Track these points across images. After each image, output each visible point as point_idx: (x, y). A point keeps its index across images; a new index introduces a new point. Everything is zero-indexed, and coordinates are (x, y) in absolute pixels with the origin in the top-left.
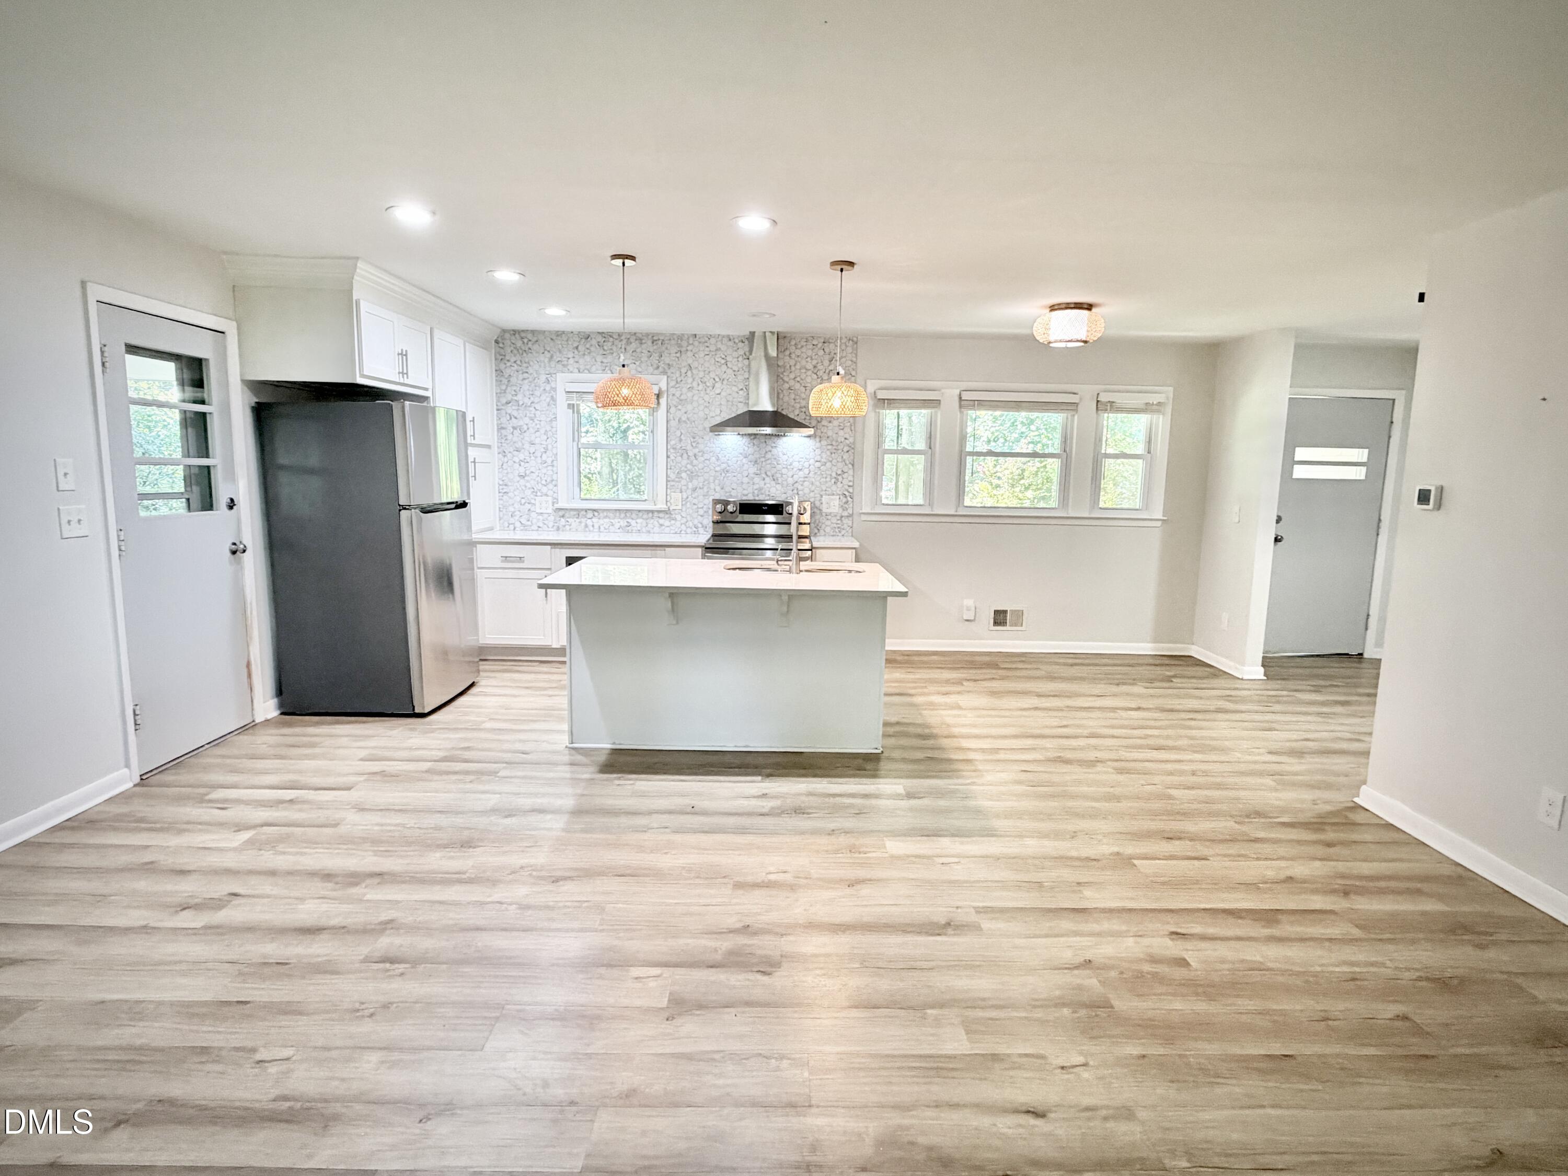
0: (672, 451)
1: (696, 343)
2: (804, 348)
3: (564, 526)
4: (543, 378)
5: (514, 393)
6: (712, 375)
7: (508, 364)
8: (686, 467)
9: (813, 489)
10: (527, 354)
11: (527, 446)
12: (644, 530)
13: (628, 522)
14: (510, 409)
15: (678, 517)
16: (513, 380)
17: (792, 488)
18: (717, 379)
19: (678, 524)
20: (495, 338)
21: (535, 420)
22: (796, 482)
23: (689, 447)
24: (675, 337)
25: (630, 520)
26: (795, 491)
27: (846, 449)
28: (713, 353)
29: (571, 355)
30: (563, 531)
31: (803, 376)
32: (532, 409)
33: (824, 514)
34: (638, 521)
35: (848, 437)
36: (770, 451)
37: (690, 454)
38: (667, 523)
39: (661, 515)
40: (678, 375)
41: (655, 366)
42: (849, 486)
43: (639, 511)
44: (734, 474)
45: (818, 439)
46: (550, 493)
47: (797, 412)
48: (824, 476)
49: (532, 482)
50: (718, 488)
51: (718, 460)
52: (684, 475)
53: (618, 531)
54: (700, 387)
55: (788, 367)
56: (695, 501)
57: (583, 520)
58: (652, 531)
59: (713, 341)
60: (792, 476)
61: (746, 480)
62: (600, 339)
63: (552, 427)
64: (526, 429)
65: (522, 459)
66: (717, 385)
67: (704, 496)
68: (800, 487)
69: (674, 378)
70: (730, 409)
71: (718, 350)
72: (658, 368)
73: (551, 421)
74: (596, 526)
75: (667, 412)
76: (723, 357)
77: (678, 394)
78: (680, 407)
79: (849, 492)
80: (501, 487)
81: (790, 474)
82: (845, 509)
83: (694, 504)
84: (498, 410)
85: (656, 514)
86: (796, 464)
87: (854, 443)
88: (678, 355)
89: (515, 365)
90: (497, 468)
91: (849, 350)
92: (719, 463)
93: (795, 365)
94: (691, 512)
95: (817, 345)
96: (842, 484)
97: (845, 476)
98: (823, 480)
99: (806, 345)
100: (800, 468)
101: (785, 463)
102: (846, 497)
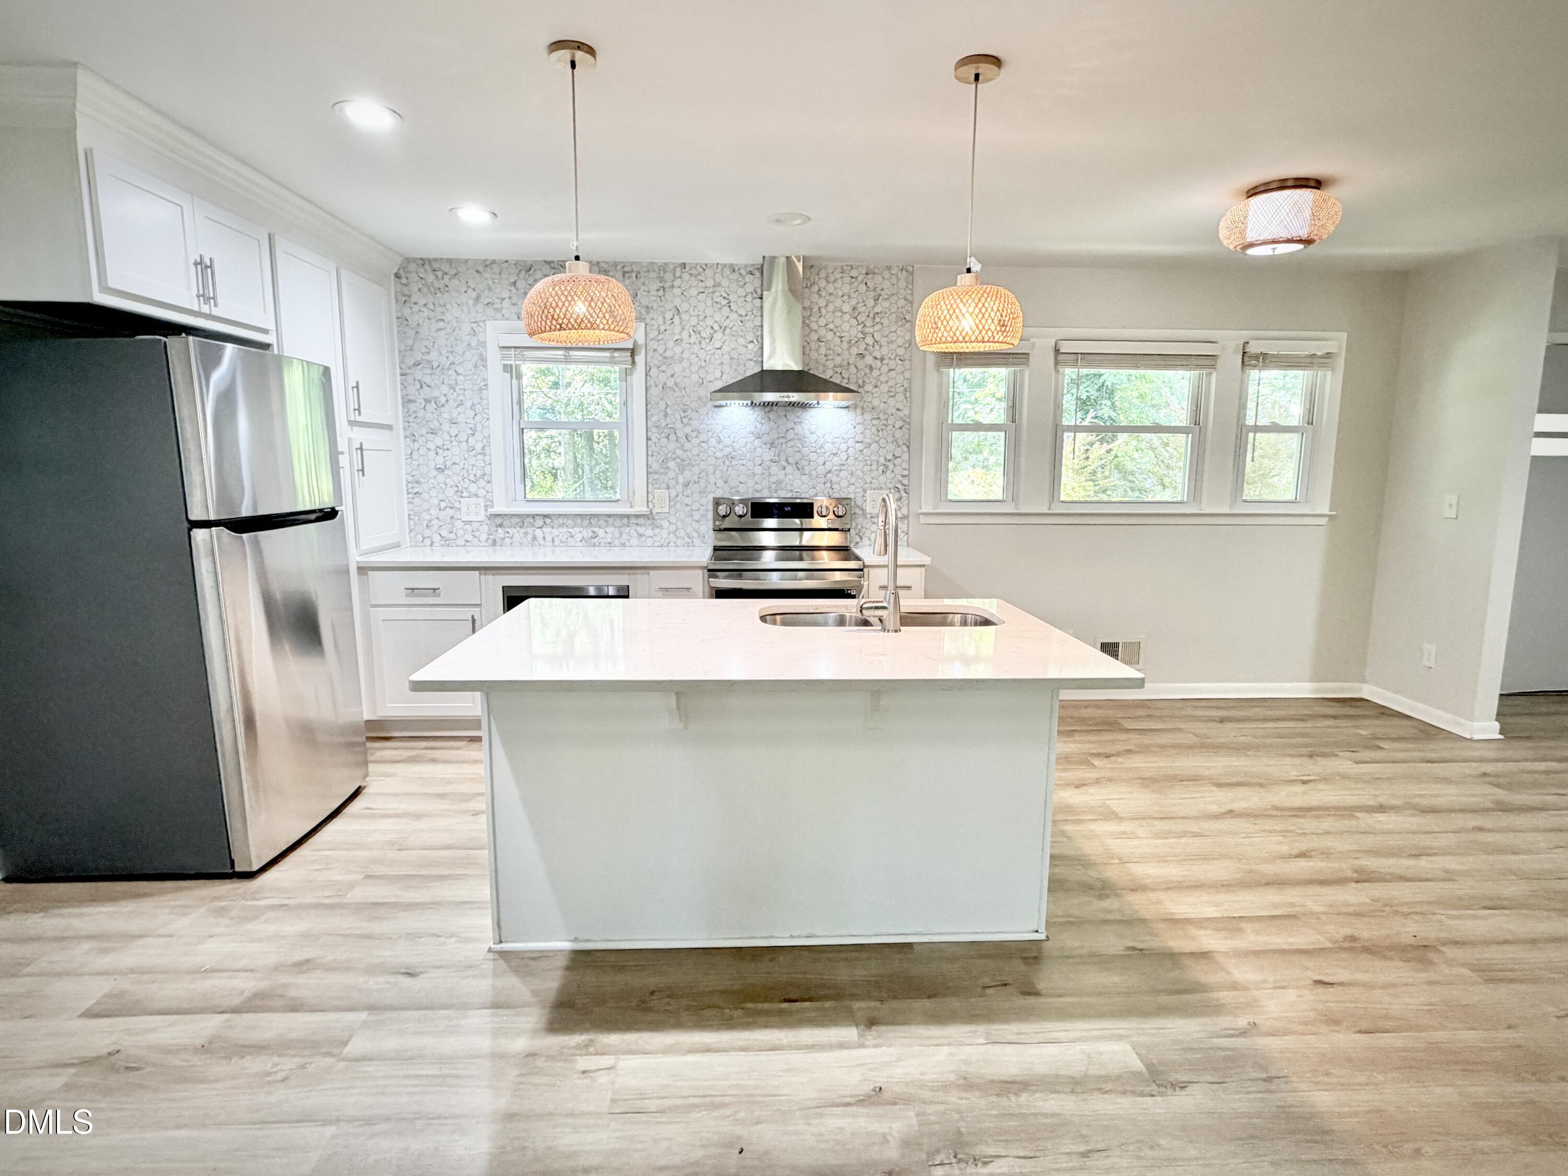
0: (654, 430)
1: (686, 276)
2: (840, 281)
3: (504, 539)
4: (467, 327)
5: (424, 350)
6: (709, 322)
7: (416, 308)
8: (674, 453)
9: (852, 481)
10: (443, 294)
11: (446, 426)
12: (617, 542)
13: (593, 532)
14: (418, 374)
15: (665, 523)
16: (424, 332)
17: (823, 480)
19: (664, 533)
20: (395, 271)
21: (457, 389)
22: (830, 471)
23: (678, 425)
24: (656, 268)
25: (596, 530)
26: (828, 485)
27: (898, 425)
28: (711, 290)
29: (506, 294)
30: (501, 546)
31: (838, 322)
32: (451, 372)
33: (868, 516)
34: (607, 530)
35: (901, 408)
36: (793, 428)
37: (680, 434)
38: (649, 532)
39: (641, 521)
40: (660, 322)
42: (903, 476)
43: (610, 516)
44: (741, 462)
45: (859, 411)
46: (482, 492)
48: (869, 463)
49: (454, 477)
50: (720, 483)
51: (719, 442)
52: (671, 464)
53: (580, 544)
54: (693, 340)
55: (816, 309)
56: (688, 501)
57: (530, 530)
58: (627, 544)
59: (709, 272)
60: (824, 464)
61: (758, 470)
63: (481, 399)
64: (444, 402)
65: (440, 445)
66: (718, 335)
67: (700, 493)
68: (834, 479)
69: (655, 327)
70: (736, 370)
71: (717, 285)
73: (480, 389)
74: (549, 538)
75: (647, 375)
76: (725, 295)
77: (661, 350)
78: (664, 368)
79: (903, 485)
80: (410, 485)
81: (821, 460)
83: (687, 505)
84: (402, 375)
86: (828, 447)
87: (910, 416)
88: (661, 293)
89: (425, 309)
90: (403, 458)
91: (902, 284)
92: (721, 447)
93: (827, 306)
94: (682, 516)
95: (857, 277)
96: (893, 474)
97: (898, 461)
98: (867, 468)
99: (842, 277)
100: (835, 452)
101: (814, 445)
102: (899, 492)
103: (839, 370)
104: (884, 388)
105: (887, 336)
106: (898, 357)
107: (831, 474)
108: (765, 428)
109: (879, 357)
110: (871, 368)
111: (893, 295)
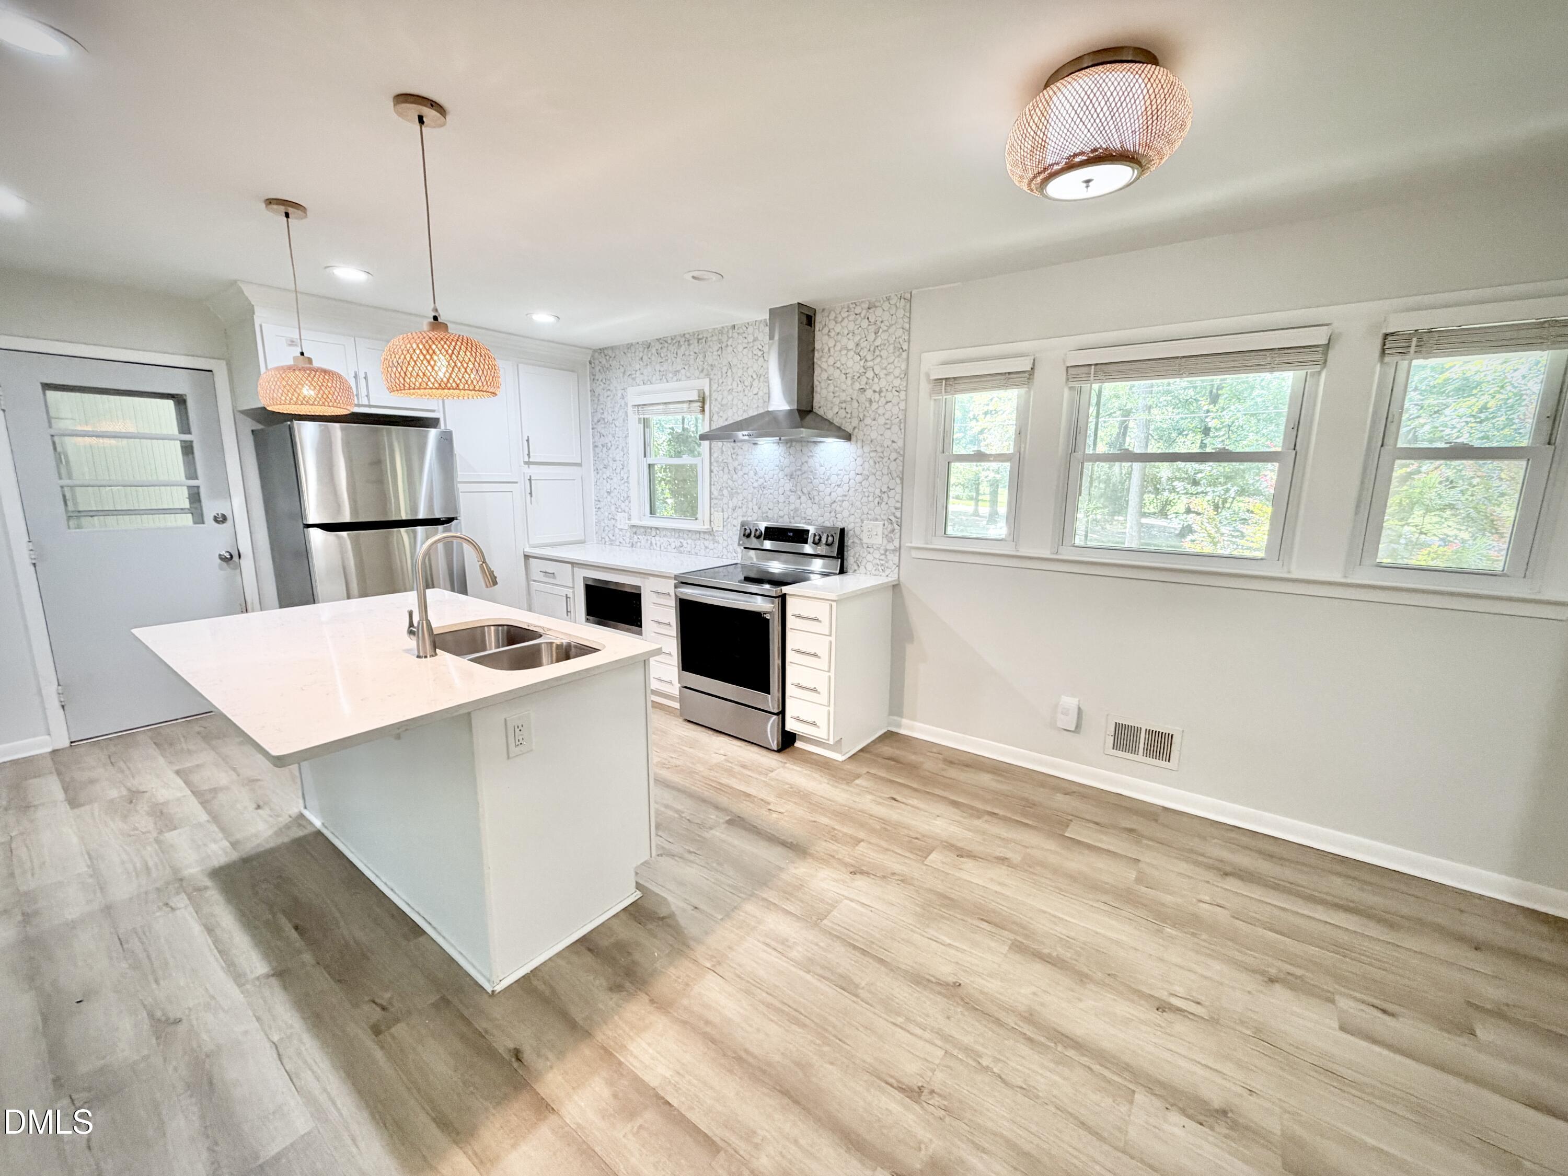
0: (715, 464)
1: (735, 335)
2: (846, 320)
3: (637, 543)
4: (620, 394)
5: (602, 411)
6: (750, 372)
7: (598, 383)
8: (728, 483)
9: (851, 512)
10: (609, 371)
11: (611, 463)
12: (693, 551)
14: (600, 427)
15: (720, 539)
16: (601, 398)
17: (829, 509)
18: (755, 376)
19: (720, 547)
20: (590, 359)
21: (616, 437)
22: (834, 502)
23: (730, 460)
24: (716, 332)
25: (682, 541)
26: (833, 514)
27: (892, 458)
28: (751, 346)
29: (637, 367)
30: (636, 547)
31: (843, 360)
32: (613, 425)
33: (865, 546)
34: (688, 541)
35: (895, 438)
36: (806, 462)
37: (731, 468)
38: (711, 546)
39: (707, 536)
40: (720, 377)
41: (700, 369)
42: (896, 508)
43: (689, 531)
44: (770, 491)
45: (859, 444)
46: (627, 509)
47: (836, 409)
48: (867, 494)
49: (615, 498)
50: (756, 508)
51: (756, 474)
52: (725, 492)
53: (674, 551)
54: (740, 388)
55: (826, 350)
56: (734, 522)
57: (649, 538)
58: (699, 554)
59: (750, 329)
60: (830, 494)
61: (781, 499)
62: (658, 346)
63: (626, 443)
64: (610, 446)
65: (608, 475)
66: (755, 383)
68: (838, 509)
69: (716, 381)
71: (755, 340)
72: (702, 371)
73: (626, 437)
74: (658, 544)
75: (711, 420)
76: (760, 347)
77: (719, 399)
78: (721, 414)
79: (896, 517)
80: (596, 503)
81: (828, 491)
82: (891, 541)
83: (734, 526)
84: (593, 429)
85: (702, 535)
86: (834, 478)
87: (904, 448)
88: (719, 352)
89: (602, 383)
90: (593, 484)
91: (901, 313)
92: (756, 478)
93: (835, 346)
94: (731, 534)
95: (860, 314)
96: (887, 506)
97: (892, 493)
98: (865, 499)
99: (848, 316)
100: (839, 483)
101: (822, 476)
102: (892, 523)
103: (844, 405)
104: (881, 420)
105: (885, 369)
106: (894, 389)
107: (835, 504)
108: (787, 462)
109: (878, 390)
110: (871, 401)
111: (891, 325)
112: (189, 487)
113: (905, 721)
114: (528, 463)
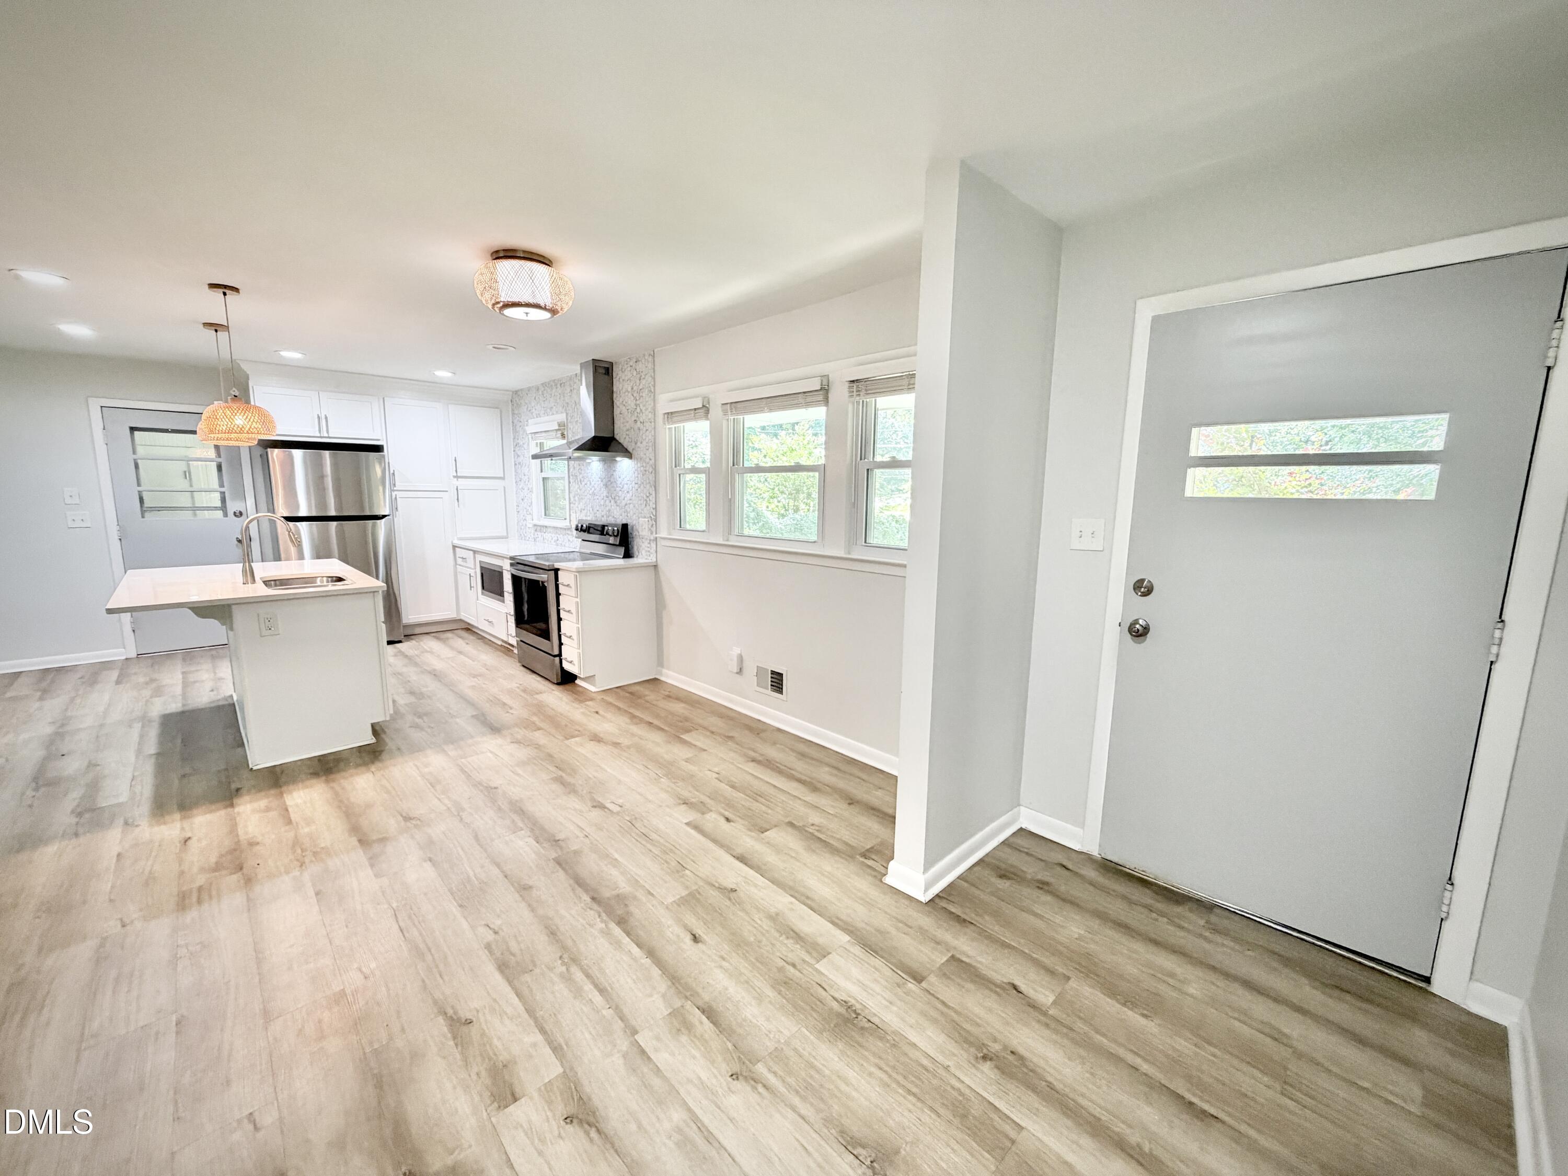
1: (577, 381)
2: (626, 370)
4: (525, 424)
7: (515, 415)
8: (577, 491)
9: (635, 511)
10: (520, 408)
11: (523, 477)
12: (563, 544)
14: (517, 450)
16: (518, 428)
17: (624, 510)
20: (509, 398)
21: (525, 457)
23: (578, 474)
24: (568, 378)
25: (558, 536)
26: (626, 513)
27: (651, 470)
29: (533, 404)
31: (626, 399)
32: (523, 448)
33: (637, 537)
34: (561, 536)
35: (651, 457)
36: (613, 475)
37: (579, 481)
38: (571, 539)
39: (569, 532)
40: (571, 411)
41: (559, 405)
43: (561, 528)
44: (597, 497)
45: (636, 461)
46: (531, 512)
47: (624, 436)
48: (640, 498)
50: (591, 510)
51: (590, 484)
52: (576, 498)
53: (554, 544)
57: (543, 534)
60: (624, 498)
61: (602, 502)
62: (542, 389)
64: (522, 464)
68: (628, 510)
72: (562, 407)
74: (547, 539)
77: (572, 428)
79: (653, 515)
80: (517, 507)
81: (623, 496)
82: (652, 533)
85: (567, 531)
86: (626, 486)
87: (655, 464)
88: (570, 394)
89: (517, 417)
90: (513, 493)
92: (591, 487)
93: (622, 389)
96: (650, 507)
97: (651, 498)
98: (640, 502)
100: (628, 490)
101: (620, 485)
102: (652, 520)
103: (627, 433)
104: (644, 444)
105: (645, 406)
106: (649, 421)
107: (627, 506)
108: (604, 475)
109: (642, 421)
110: (639, 430)
111: (646, 374)
112: (221, 492)
113: (665, 671)
114: (457, 477)
